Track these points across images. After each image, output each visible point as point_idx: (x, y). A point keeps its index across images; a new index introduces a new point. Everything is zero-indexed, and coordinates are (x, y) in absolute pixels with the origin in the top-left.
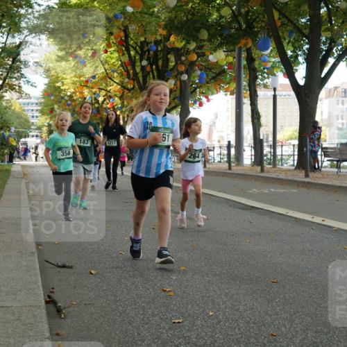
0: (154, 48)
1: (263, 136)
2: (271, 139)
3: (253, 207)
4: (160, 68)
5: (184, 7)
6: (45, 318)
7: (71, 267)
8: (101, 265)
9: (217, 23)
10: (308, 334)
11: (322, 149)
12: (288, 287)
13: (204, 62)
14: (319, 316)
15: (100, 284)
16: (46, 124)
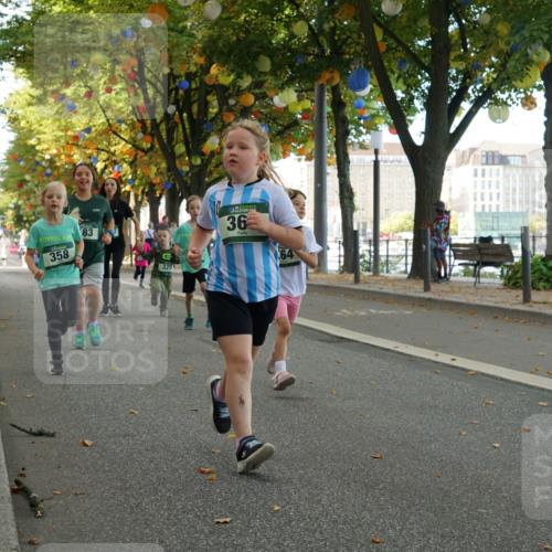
0: (186, 85)
1: (358, 226)
2: (370, 230)
3: (342, 338)
4: (195, 117)
5: (234, 20)
6: (10, 516)
7: (53, 435)
8: (100, 432)
9: (286, 46)
10: (429, 539)
11: (451, 246)
12: (398, 465)
13: (265, 108)
14: (447, 510)
15: (100, 462)
16: (12, 206)
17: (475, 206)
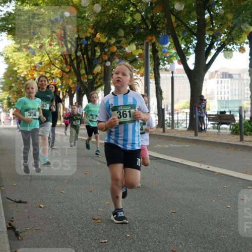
0: (85, 42)
1: (165, 106)
2: (170, 108)
3: (158, 158)
4: (90, 57)
5: (107, 13)
6: (7, 240)
7: (26, 203)
8: (47, 201)
9: (131, 24)
10: (198, 249)
11: (207, 115)
12: (184, 216)
13: (121, 53)
14: (206, 236)
15: (47, 215)
16: (6, 98)
17: (218, 97)
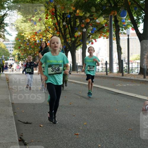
0: (69, 16)
1: (123, 58)
2: (126, 60)
3: (119, 93)
4: (72, 26)
7: (31, 123)
9: (100, 4)
12: (137, 132)
13: (94, 23)
15: (45, 132)
16: (17, 54)
